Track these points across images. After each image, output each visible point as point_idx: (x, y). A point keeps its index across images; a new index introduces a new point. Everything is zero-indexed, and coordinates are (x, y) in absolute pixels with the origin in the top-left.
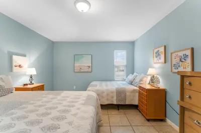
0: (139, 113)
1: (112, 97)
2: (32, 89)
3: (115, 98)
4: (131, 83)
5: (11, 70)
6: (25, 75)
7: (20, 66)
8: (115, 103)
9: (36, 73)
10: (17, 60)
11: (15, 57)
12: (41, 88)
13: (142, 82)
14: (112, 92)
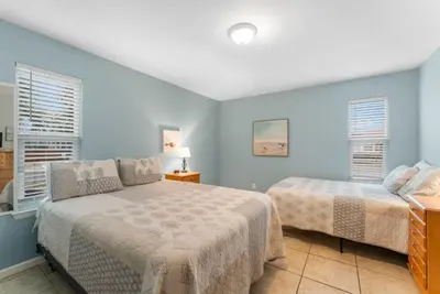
0: (408, 278)
1: (324, 216)
2: (183, 179)
3: (330, 221)
4: (396, 190)
5: (162, 150)
6: (177, 157)
7: (171, 145)
8: (330, 231)
9: (189, 156)
10: (169, 136)
11: (166, 132)
12: (195, 179)
13: (428, 191)
14: (324, 205)
